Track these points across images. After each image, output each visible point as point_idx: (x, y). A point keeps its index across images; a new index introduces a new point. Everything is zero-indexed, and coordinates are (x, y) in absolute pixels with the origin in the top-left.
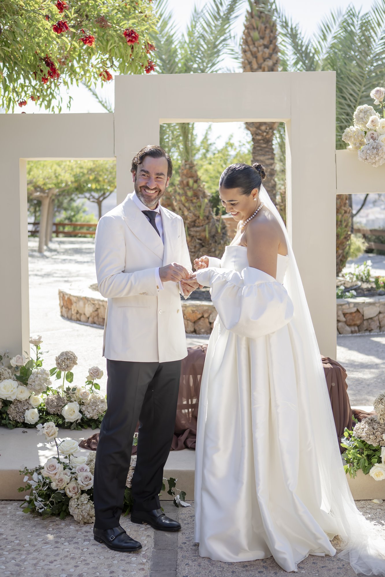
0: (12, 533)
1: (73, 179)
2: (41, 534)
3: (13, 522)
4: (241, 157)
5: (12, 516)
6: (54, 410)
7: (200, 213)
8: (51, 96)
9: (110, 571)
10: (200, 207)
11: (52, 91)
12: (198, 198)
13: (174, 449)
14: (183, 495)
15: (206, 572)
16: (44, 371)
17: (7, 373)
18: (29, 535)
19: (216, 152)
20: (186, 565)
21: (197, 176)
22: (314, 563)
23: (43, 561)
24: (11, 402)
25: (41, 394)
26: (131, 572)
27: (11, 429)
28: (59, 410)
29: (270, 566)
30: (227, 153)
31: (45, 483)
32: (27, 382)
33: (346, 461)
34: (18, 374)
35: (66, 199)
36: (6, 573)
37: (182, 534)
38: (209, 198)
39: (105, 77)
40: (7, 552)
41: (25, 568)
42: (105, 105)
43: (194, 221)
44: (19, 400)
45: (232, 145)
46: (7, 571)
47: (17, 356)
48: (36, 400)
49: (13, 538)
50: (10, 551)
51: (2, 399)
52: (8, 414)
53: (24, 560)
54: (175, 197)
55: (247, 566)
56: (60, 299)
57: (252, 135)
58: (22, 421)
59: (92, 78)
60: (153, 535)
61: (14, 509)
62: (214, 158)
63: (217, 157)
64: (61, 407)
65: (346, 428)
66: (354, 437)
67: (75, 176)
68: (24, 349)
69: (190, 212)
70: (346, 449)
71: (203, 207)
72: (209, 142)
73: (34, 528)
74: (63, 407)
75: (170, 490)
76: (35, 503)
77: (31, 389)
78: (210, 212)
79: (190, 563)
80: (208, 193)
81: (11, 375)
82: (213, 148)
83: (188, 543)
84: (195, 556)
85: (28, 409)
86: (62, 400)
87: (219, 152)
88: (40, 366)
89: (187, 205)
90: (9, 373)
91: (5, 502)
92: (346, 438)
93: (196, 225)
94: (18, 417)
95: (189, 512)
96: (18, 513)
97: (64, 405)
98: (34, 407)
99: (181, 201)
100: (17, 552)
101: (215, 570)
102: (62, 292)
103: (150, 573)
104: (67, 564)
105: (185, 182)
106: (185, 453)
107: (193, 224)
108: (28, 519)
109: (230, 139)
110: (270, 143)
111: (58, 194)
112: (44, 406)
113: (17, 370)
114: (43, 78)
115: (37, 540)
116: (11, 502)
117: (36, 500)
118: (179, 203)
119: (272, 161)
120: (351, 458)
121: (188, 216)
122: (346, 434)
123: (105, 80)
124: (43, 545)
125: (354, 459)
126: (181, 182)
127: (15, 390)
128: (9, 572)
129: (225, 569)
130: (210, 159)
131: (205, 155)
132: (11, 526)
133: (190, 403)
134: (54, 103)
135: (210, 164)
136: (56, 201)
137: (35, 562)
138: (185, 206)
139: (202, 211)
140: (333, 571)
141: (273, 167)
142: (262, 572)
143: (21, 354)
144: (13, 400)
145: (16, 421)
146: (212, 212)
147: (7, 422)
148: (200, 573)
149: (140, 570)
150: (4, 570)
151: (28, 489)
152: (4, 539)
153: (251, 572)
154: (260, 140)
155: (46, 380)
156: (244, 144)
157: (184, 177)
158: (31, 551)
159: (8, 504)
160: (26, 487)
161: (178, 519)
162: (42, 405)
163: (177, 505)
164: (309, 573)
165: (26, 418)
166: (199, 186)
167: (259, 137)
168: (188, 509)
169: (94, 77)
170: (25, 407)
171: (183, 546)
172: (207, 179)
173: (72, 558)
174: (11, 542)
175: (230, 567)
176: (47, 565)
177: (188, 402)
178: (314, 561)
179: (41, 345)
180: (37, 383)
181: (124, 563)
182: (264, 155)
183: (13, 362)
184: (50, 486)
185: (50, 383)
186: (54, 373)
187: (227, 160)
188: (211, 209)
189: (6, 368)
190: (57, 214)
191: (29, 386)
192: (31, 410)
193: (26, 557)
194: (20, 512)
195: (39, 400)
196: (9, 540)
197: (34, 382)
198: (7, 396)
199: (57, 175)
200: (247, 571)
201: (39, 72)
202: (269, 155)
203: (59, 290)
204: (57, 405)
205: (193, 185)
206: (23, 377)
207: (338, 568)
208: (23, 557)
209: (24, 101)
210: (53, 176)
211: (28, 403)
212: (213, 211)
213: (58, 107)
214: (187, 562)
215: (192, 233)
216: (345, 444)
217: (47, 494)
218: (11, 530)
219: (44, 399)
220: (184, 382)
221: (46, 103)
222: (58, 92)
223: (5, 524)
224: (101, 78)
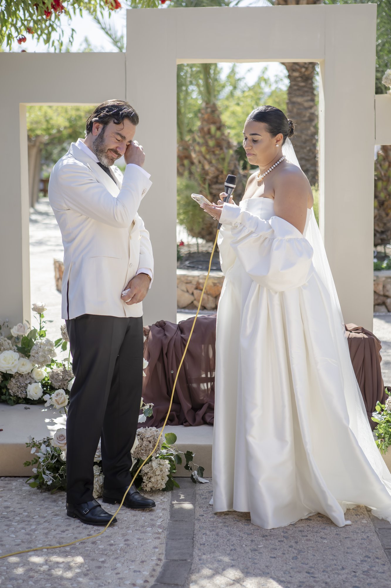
0: (19, 506)
1: (67, 124)
2: (50, 507)
3: (19, 497)
4: (277, 97)
5: (18, 491)
6: (59, 384)
7: (224, 168)
8: (50, 29)
9: (124, 539)
10: (224, 159)
11: (51, 23)
12: (221, 149)
13: (192, 424)
14: (201, 471)
15: (224, 541)
16: (48, 341)
17: (7, 343)
18: (38, 508)
19: (245, 89)
20: (203, 534)
21: (220, 121)
22: (337, 534)
23: (55, 530)
24: (11, 376)
25: (45, 367)
26: (147, 540)
27: (12, 405)
28: (64, 385)
29: (291, 536)
30: (259, 91)
31: (53, 455)
32: (29, 354)
33: (378, 437)
34: (20, 345)
35: (56, 148)
36: (16, 541)
37: (200, 507)
38: (235, 148)
39: (112, 5)
40: (15, 522)
41: (36, 537)
42: (109, 32)
43: (217, 177)
44: (20, 374)
45: (266, 81)
46: (17, 539)
47: (18, 324)
48: (38, 374)
49: (21, 511)
50: (19, 522)
51: (2, 372)
52: (8, 389)
53: (35, 530)
54: (194, 147)
55: (267, 536)
56: (55, 270)
57: (288, 71)
58: (23, 396)
59: (98, 6)
60: (169, 508)
61: (20, 485)
62: (244, 97)
63: (247, 97)
64: (67, 381)
65: (378, 402)
66: (386, 411)
67: (70, 120)
68: (25, 318)
69: (212, 166)
70: (377, 424)
71: (227, 160)
72: (238, 76)
73: (43, 502)
74: (69, 381)
75: (187, 464)
76: (43, 476)
77: (33, 361)
78: (235, 166)
79: (208, 532)
80: (235, 143)
81: (11, 346)
82: (242, 84)
83: (205, 515)
84: (213, 527)
85: (30, 383)
86: (68, 373)
87: (250, 89)
88: (43, 337)
89: (208, 157)
90: (9, 344)
91: (10, 478)
92: (378, 412)
93: (219, 181)
94: (19, 392)
95: (208, 488)
96: (24, 488)
97: (70, 378)
98: (37, 381)
99: (200, 152)
100: (26, 523)
101: (234, 538)
102: (58, 262)
103: (166, 542)
104: (80, 533)
105: (206, 129)
106: (204, 428)
107: (215, 180)
108: (35, 494)
109: (263, 72)
110: (310, 82)
111: (47, 142)
112: (48, 380)
113: (17, 341)
114: (45, 11)
115: (46, 512)
116: (16, 478)
117: (44, 473)
118: (198, 156)
119: (311, 104)
120: (382, 433)
121: (210, 171)
122: (378, 408)
123: (113, 8)
124: (54, 516)
125: (385, 433)
126: (201, 129)
127: (16, 362)
128: (20, 541)
129: (243, 539)
130: (239, 99)
131: (232, 94)
132: (18, 500)
133: (209, 376)
134: (54, 36)
135: (238, 104)
136: (44, 152)
137: (46, 531)
138: (205, 159)
139: (226, 165)
140: (356, 541)
141: (312, 111)
142: (282, 541)
143: (22, 323)
144: (13, 373)
145: (17, 396)
146: (238, 166)
147: (8, 398)
148: (218, 541)
149: (155, 538)
150: (15, 539)
151: (35, 463)
152: (12, 511)
153: (270, 541)
154: (297, 77)
155: (51, 351)
156: (281, 80)
157: (205, 123)
158: (42, 522)
159: (13, 480)
160: (32, 461)
161: (196, 494)
162: (46, 379)
163: (194, 481)
164: (331, 543)
165: (28, 393)
166: (223, 134)
167: (296, 74)
168: (206, 485)
169: (101, 6)
170: (28, 382)
171: (201, 518)
172: (234, 124)
173: (84, 528)
174: (20, 514)
175: (249, 536)
176: (59, 534)
177: (207, 375)
178: (337, 533)
179: (44, 313)
180: (40, 354)
181: (139, 532)
182: (302, 96)
183: (14, 332)
184: (59, 459)
185: (54, 355)
186: (60, 345)
187: (259, 99)
188: (237, 162)
189: (6, 339)
190: (44, 167)
191: (31, 358)
192: (34, 385)
193: (36, 527)
194: (27, 488)
195: (42, 374)
196: (17, 512)
197: (37, 353)
198: (7, 369)
199: (48, 119)
200: (266, 540)
201: (41, 5)
202: (308, 96)
203: (54, 259)
204: (63, 378)
205: (216, 132)
206: (24, 348)
207: (362, 539)
208: (33, 527)
209: (23, 37)
210: (43, 120)
211: (30, 376)
212: (239, 164)
213: (59, 41)
214: (205, 532)
215: (214, 191)
216: (376, 417)
217: (56, 467)
218: (18, 503)
219: (48, 373)
220: (203, 354)
221: (44, 36)
222: (58, 24)
223: (11, 499)
224: (108, 7)
